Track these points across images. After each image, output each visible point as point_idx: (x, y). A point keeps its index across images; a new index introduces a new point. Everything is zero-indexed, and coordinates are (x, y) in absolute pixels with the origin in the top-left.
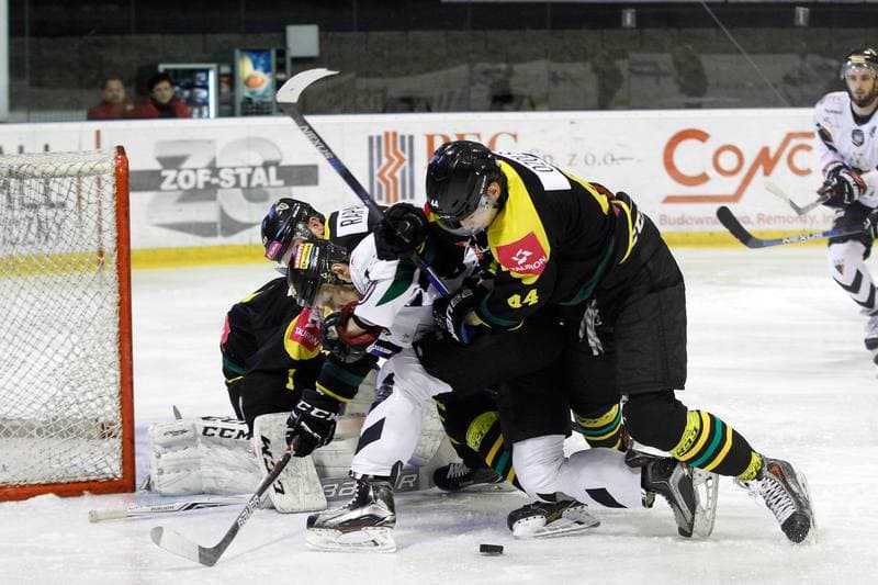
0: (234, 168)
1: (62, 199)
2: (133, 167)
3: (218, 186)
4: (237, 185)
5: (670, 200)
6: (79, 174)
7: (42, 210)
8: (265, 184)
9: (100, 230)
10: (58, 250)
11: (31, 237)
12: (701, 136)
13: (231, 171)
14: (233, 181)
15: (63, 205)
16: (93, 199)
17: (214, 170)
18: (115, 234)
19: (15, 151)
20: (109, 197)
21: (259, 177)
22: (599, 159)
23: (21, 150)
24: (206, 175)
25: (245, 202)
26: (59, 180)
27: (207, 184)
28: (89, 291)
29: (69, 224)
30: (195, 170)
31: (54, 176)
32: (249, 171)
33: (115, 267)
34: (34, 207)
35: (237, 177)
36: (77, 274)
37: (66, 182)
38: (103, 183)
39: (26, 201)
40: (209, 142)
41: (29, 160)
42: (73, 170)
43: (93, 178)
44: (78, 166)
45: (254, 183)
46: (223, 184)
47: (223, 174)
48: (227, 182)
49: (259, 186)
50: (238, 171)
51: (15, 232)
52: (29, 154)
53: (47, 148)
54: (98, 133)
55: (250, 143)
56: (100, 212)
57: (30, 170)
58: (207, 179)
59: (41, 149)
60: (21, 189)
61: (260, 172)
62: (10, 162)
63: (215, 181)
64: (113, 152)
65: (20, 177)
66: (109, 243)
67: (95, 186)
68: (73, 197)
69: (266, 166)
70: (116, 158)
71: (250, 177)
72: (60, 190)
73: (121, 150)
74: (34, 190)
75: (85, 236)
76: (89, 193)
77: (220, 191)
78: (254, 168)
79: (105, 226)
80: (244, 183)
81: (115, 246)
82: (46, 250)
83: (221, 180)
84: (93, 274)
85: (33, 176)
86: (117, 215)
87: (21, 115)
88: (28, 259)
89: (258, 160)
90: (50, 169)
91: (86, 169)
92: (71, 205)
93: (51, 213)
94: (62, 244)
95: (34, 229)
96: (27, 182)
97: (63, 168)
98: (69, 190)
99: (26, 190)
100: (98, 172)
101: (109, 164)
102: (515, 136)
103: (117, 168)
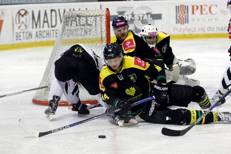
0: (138, 15)
1: (91, 23)
2: (111, 14)
3: (134, 20)
4: (139, 19)
6: (96, 16)
7: (86, 26)
8: (147, 19)
9: (101, 31)
10: (90, 37)
11: (83, 33)
13: (138, 16)
14: (138, 18)
15: (91, 25)
16: (100, 23)
17: (133, 15)
18: (106, 32)
19: (78, 10)
20: (105, 23)
21: (145, 17)
23: (80, 9)
24: (131, 17)
25: (142, 24)
26: (91, 17)
27: (131, 19)
28: (99, 48)
29: (94, 30)
30: (128, 15)
31: (89, 16)
32: (143, 15)
33: (106, 41)
34: (84, 25)
35: (139, 17)
36: (96, 43)
37: (93, 18)
38: (102, 18)
39: (81, 23)
40: (131, 7)
41: (82, 12)
42: (94, 15)
43: (100, 17)
44: (96, 14)
45: (144, 19)
46: (135, 19)
47: (135, 16)
48: (137, 18)
49: (146, 20)
50: (140, 16)
51: (79, 32)
52: (82, 10)
53: (87, 9)
54: (101, 5)
55: (143, 8)
56: (101, 26)
57: (83, 15)
58: (131, 18)
59: (85, 9)
60: (79, 20)
61: (146, 16)
62: (77, 12)
63: (133, 18)
64: (106, 10)
65: (80, 17)
66: (104, 35)
67: (100, 19)
68: (94, 22)
69: (147, 14)
70: (106, 11)
71: (143, 17)
72: (91, 20)
73: (108, 9)
74: (83, 20)
75: (97, 33)
76: (99, 21)
78: (144, 15)
79: (103, 30)
80: (141, 19)
81: (106, 36)
82: (87, 37)
83: (135, 18)
84: (100, 44)
85: (84, 16)
86: (107, 27)
88: (82, 39)
89: (145, 12)
90: (88, 14)
91: (98, 14)
92: (94, 24)
93: (88, 27)
94: (91, 35)
95: (83, 31)
96: (82, 18)
97: (92, 14)
98: (93, 20)
99: (81, 20)
100: (101, 15)
101: (104, 13)
102: (216, 6)
103: (107, 14)
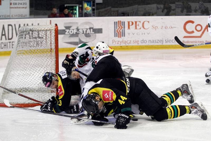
0: (82, 29)
1: (42, 36)
2: (59, 29)
3: (79, 33)
4: (83, 33)
5: (185, 37)
6: (46, 30)
7: (37, 39)
8: (90, 33)
9: (51, 43)
10: (41, 48)
11: (35, 45)
12: (193, 22)
13: (82, 30)
14: (82, 32)
15: (42, 38)
16: (49, 36)
17: (78, 29)
18: (55, 45)
19: (31, 25)
20: (54, 36)
21: (88, 31)
22: (168, 27)
23: (32, 25)
24: (76, 31)
25: (85, 37)
26: (42, 32)
27: (76, 33)
28: (49, 58)
29: (44, 42)
30: (73, 30)
31: (41, 31)
32: (86, 30)
33: (55, 52)
34: (36, 38)
35: (83, 31)
36: (46, 54)
37: (43, 32)
38: (52, 32)
39: (34, 37)
40: (77, 23)
41: (35, 27)
42: (45, 30)
43: (50, 31)
44: (46, 29)
45: (87, 33)
46: (80, 33)
47: (80, 30)
48: (81, 32)
49: (88, 33)
50: (83, 30)
51: (31, 44)
52: (35, 26)
53: (38, 24)
54: (51, 21)
55: (87, 23)
56: (51, 39)
57: (35, 29)
58: (76, 32)
59: (37, 24)
60: (32, 34)
61: (89, 30)
62: (30, 27)
63: (78, 32)
64: (54, 25)
65: (32, 31)
66: (53, 47)
67: (50, 33)
68: (45, 35)
69: (90, 29)
70: (55, 27)
71: (86, 31)
72: (41, 34)
73: (56, 25)
74: (35, 34)
75: (47, 45)
76: (49, 35)
77: (79, 35)
78: (87, 29)
79: (52, 43)
80: (85, 33)
81: (55, 47)
82: (38, 48)
83: (79, 32)
84: (49, 54)
85: (36, 31)
86: (55, 40)
87: (33, 16)
88: (34, 50)
89: (88, 27)
90: (40, 29)
91: (48, 29)
92: (44, 38)
93: (40, 40)
94: (42, 46)
95: (36, 43)
96: (34, 32)
97: (43, 29)
98: (44, 34)
99: (34, 34)
100: (51, 30)
101: (53, 28)
102: (149, 22)
103: (55, 29)
